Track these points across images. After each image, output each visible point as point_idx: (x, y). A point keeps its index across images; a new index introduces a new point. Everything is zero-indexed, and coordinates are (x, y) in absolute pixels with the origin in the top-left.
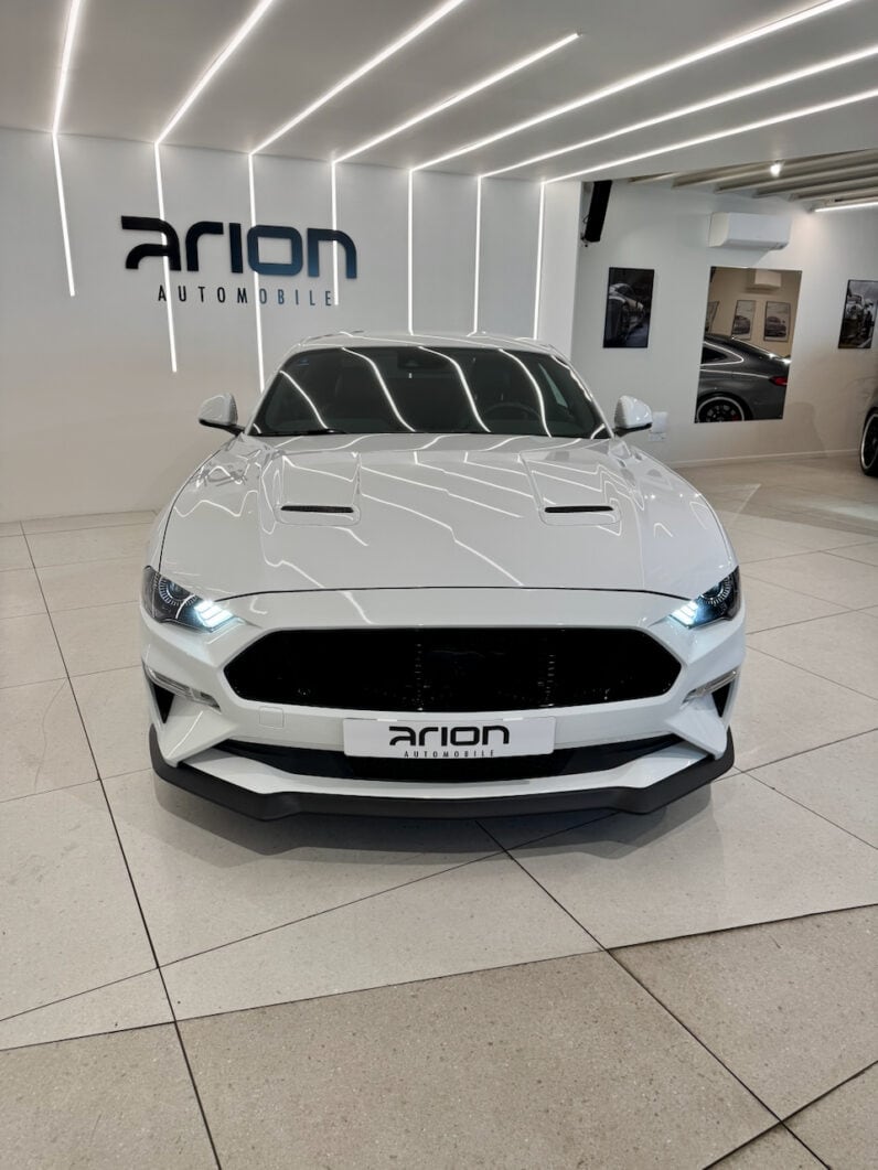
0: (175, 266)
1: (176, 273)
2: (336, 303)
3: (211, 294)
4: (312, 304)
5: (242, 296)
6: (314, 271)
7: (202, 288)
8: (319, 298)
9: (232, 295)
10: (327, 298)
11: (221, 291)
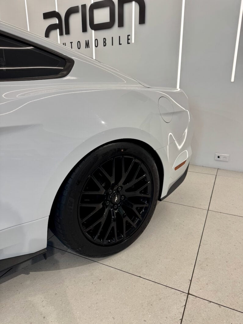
0: (61, 34)
1: (62, 37)
2: (133, 41)
3: (75, 45)
4: (120, 44)
5: (87, 45)
6: (121, 24)
7: (71, 43)
8: (124, 40)
9: (83, 45)
10: (128, 39)
11: (79, 43)
